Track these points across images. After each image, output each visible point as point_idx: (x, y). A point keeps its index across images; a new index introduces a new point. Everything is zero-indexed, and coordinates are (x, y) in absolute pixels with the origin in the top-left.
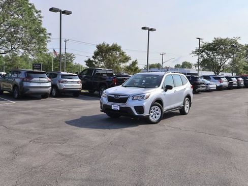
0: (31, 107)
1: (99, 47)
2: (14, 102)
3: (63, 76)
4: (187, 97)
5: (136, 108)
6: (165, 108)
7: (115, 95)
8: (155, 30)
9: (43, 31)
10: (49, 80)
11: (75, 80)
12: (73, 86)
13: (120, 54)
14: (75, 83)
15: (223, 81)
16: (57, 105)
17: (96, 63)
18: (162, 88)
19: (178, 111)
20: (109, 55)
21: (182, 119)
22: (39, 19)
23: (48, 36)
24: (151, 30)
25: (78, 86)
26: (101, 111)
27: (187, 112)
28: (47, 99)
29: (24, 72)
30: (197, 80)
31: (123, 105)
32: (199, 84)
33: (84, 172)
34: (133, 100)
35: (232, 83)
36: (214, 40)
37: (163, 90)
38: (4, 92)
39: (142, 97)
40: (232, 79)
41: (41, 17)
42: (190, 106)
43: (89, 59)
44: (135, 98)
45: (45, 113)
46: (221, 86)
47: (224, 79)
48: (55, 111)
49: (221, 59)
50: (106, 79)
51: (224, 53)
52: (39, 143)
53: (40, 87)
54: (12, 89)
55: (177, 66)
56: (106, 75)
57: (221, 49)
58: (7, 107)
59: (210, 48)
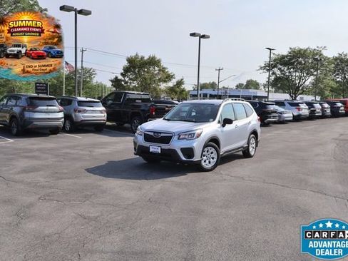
1: (130, 61)
2: (11, 140)
3: (81, 103)
4: (252, 133)
5: (182, 150)
6: (223, 150)
7: (154, 132)
8: (208, 37)
10: (61, 108)
11: (97, 109)
12: (94, 117)
13: (159, 70)
14: (97, 113)
15: (303, 108)
17: (126, 83)
18: (219, 122)
19: (241, 153)
20: (144, 71)
24: (203, 36)
25: (101, 117)
26: (135, 154)
27: (252, 153)
28: (58, 135)
29: (24, 98)
30: (266, 108)
31: (165, 147)
32: (270, 113)
33: (115, 241)
34: (178, 139)
35: (315, 110)
36: (289, 50)
37: (219, 125)
39: (191, 135)
40: (315, 105)
42: (257, 146)
43: (116, 78)
44: (181, 137)
46: (299, 115)
47: (303, 106)
48: (70, 153)
49: (300, 78)
50: (140, 106)
51: (304, 68)
52: (52, 200)
53: (49, 119)
54: (8, 121)
55: (239, 86)
56: (140, 101)
57: (300, 63)
58: (3, 147)
59: (284, 61)
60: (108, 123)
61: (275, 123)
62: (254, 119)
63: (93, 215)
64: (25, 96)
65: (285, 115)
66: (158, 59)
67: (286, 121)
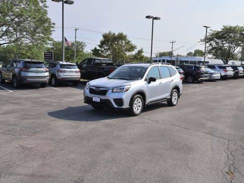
0: (25, 96)
1: (105, 36)
2: (11, 91)
3: (62, 66)
5: (115, 100)
6: (148, 100)
7: (96, 87)
8: (159, 19)
9: (47, 20)
10: (47, 69)
11: (73, 70)
12: (71, 75)
13: (126, 43)
14: (74, 73)
15: (228, 71)
16: (52, 94)
17: (102, 52)
18: (146, 80)
19: (166, 102)
20: (115, 44)
21: (167, 111)
22: (45, 8)
23: (52, 25)
24: (156, 18)
25: (77, 75)
26: (85, 103)
27: (175, 103)
28: (46, 88)
29: (22, 62)
30: (199, 70)
31: (103, 97)
32: (202, 74)
34: (112, 92)
35: (238, 72)
36: (223, 28)
37: (146, 82)
38: (6, 81)
39: (121, 89)
40: (238, 68)
41: (46, 7)
42: (179, 97)
43: (96, 48)
44: (115, 90)
45: (34, 103)
46: (226, 76)
47: (229, 69)
48: (45, 101)
49: (230, 47)
50: (105, 68)
51: (233, 41)
52: (9, 134)
53: (38, 77)
54: (11, 78)
55: (190, 54)
56: (105, 65)
57: (231, 37)
58: (2, 96)
59: (219, 36)
60: (81, 80)
61: (206, 81)
62: (177, 78)
63: (30, 146)
64: (22, 61)
65: (214, 75)
66: (124, 35)
67: (216, 79)
